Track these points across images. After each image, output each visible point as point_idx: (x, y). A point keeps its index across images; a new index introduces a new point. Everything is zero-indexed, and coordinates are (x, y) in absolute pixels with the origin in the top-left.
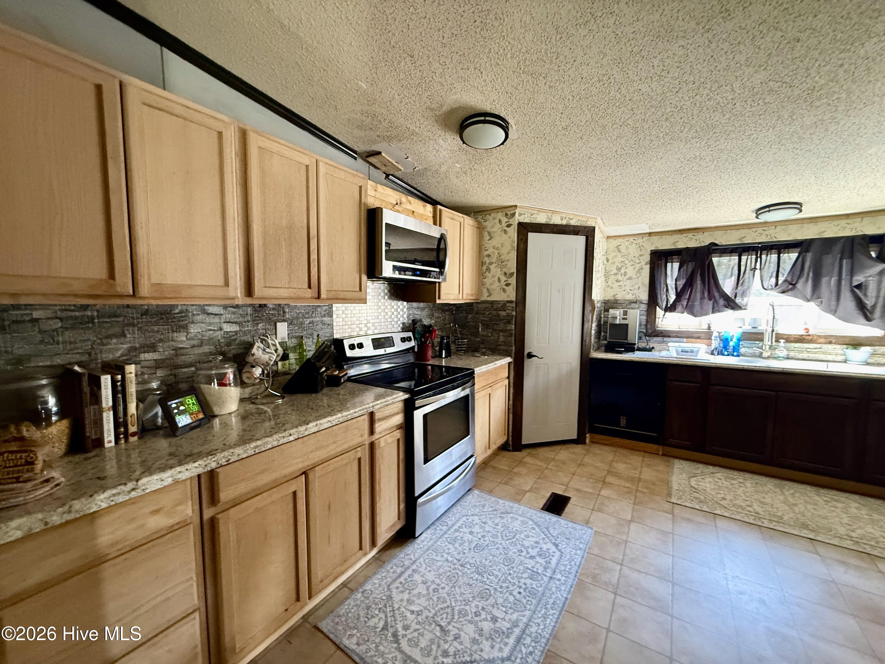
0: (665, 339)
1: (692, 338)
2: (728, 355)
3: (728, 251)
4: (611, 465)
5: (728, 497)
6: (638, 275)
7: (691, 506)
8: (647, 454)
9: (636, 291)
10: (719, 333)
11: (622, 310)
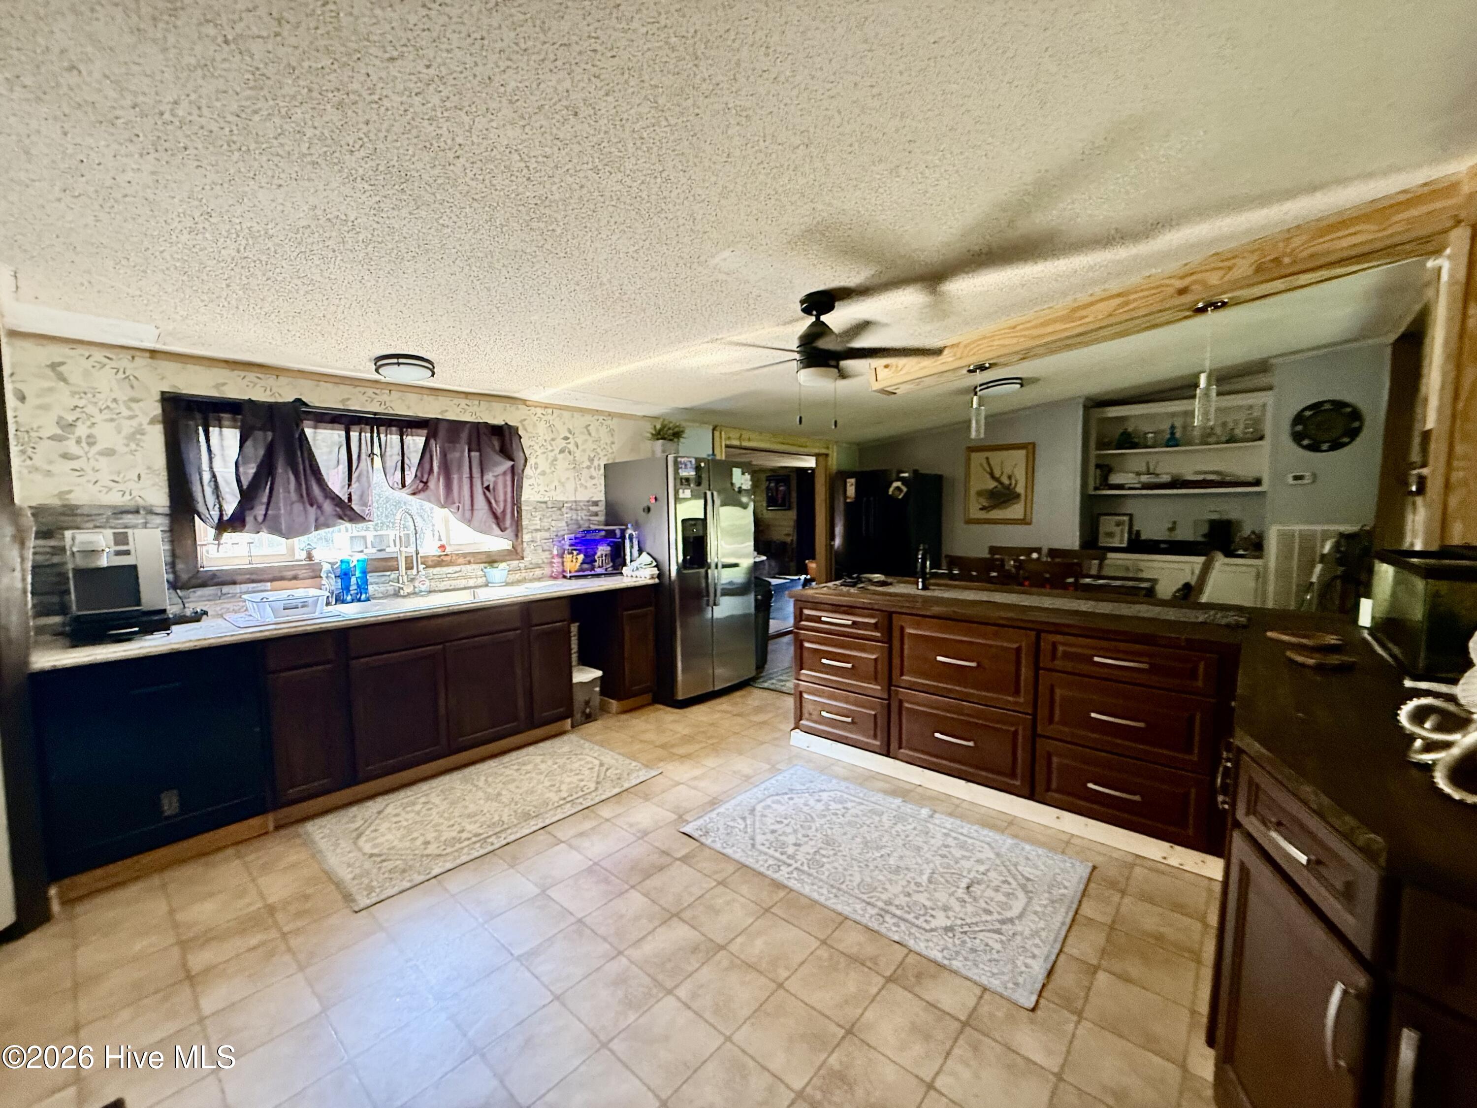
0: (225, 589)
1: (282, 579)
2: (352, 601)
3: (327, 418)
4: (176, 925)
5: (430, 836)
6: (133, 446)
7: (396, 889)
8: (242, 848)
9: (132, 485)
10: (332, 564)
11: (109, 533)
